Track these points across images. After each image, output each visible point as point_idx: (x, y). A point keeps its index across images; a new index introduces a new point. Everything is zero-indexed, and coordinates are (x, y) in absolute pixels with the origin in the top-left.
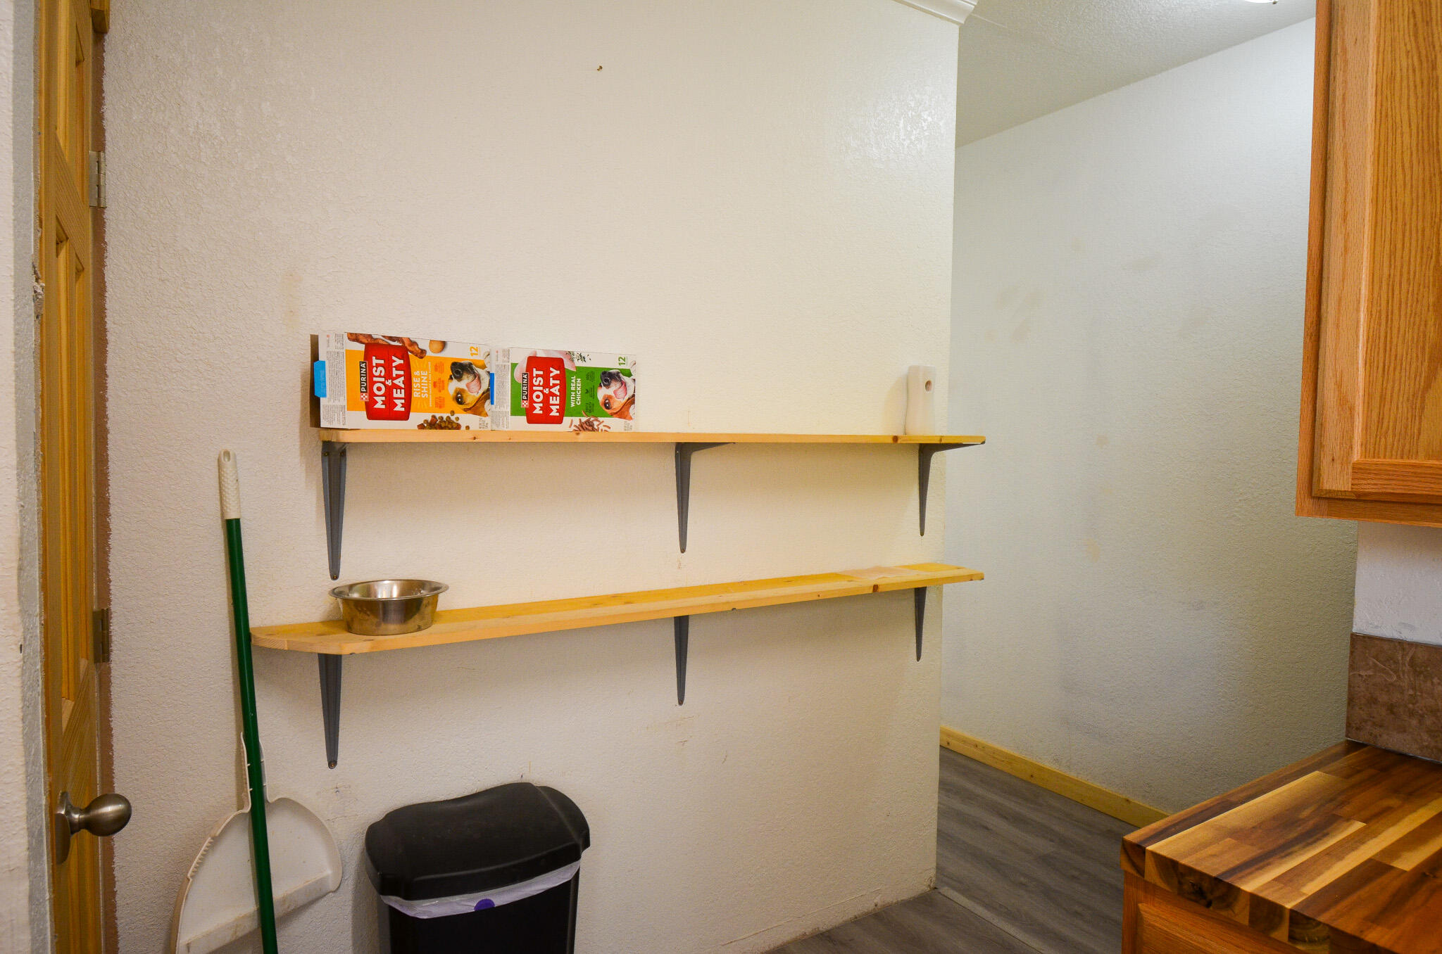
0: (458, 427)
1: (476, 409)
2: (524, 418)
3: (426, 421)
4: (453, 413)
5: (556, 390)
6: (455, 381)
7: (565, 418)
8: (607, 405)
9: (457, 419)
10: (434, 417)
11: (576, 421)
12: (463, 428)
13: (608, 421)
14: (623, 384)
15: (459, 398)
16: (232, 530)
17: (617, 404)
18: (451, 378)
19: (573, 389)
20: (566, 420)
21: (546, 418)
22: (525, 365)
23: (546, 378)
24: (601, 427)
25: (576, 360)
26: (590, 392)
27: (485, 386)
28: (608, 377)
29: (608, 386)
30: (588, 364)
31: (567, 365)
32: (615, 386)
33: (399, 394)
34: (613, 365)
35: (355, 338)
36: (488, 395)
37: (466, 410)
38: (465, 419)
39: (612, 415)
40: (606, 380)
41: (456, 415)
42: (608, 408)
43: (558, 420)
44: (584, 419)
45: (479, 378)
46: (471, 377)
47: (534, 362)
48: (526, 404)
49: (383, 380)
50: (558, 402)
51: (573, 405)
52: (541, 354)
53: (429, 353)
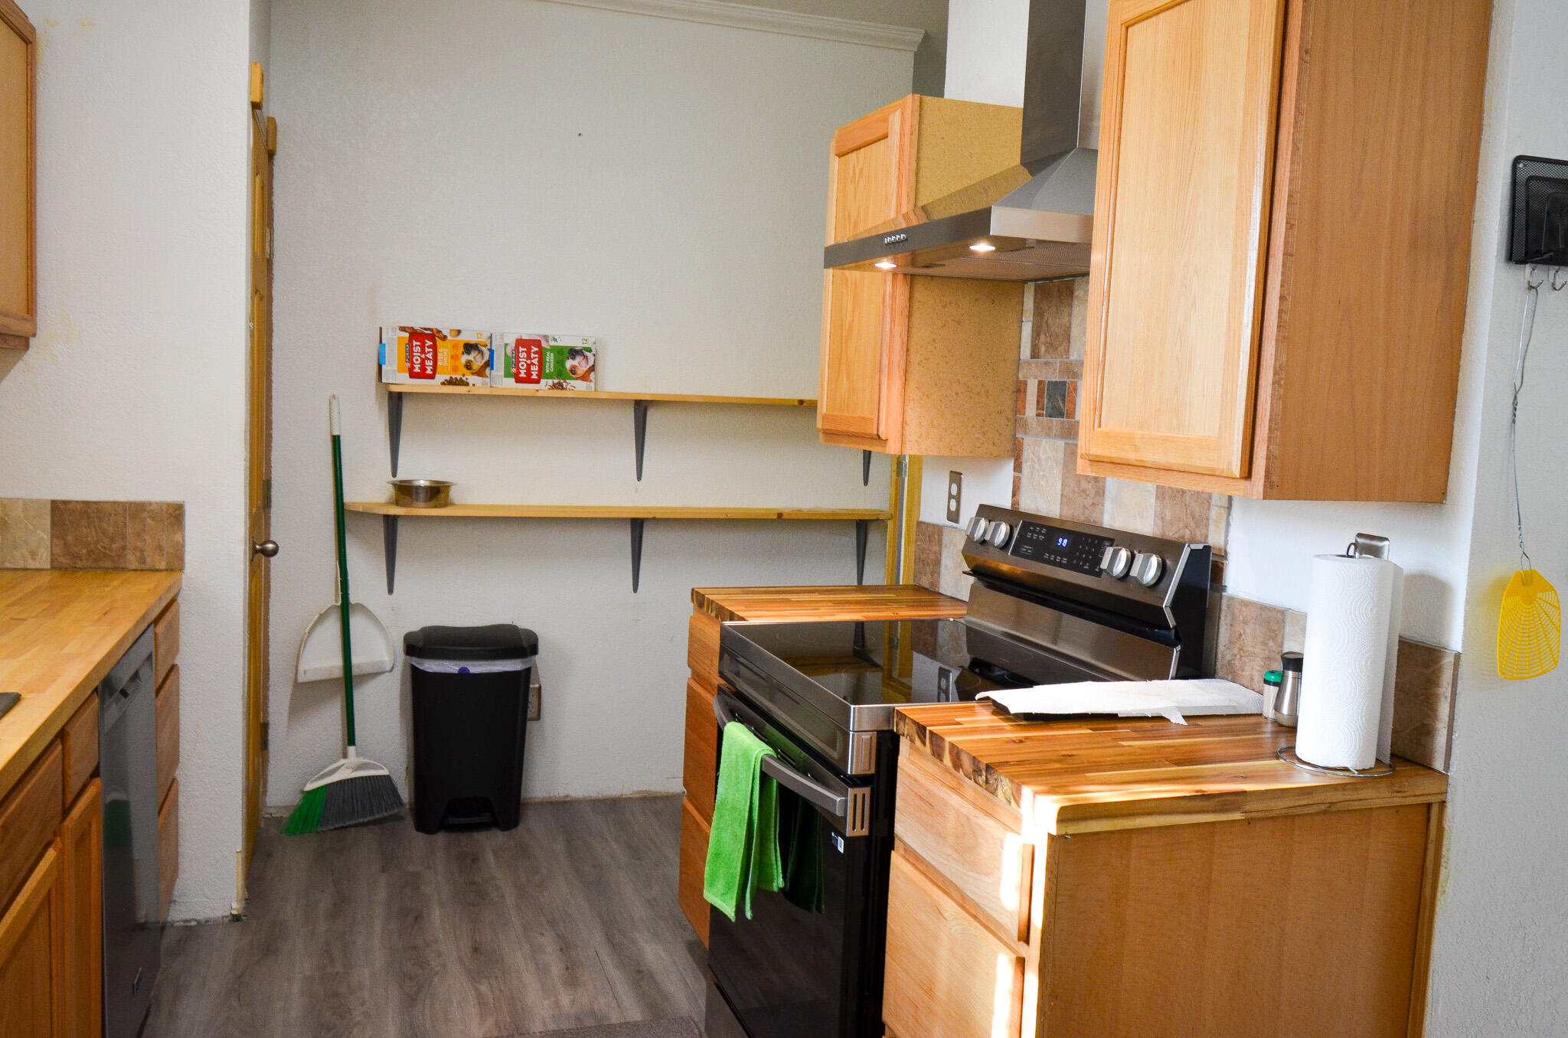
0: (467, 384)
1: (480, 373)
2: (513, 379)
3: (446, 380)
4: (464, 375)
5: (535, 361)
6: (466, 355)
7: (541, 380)
8: (573, 370)
9: (467, 379)
10: (451, 377)
11: (550, 382)
12: (471, 385)
13: (573, 383)
14: (586, 358)
15: (468, 366)
16: (336, 441)
17: (581, 370)
18: (463, 353)
19: (548, 360)
20: (543, 381)
21: (528, 380)
22: (514, 345)
23: (528, 353)
24: (568, 387)
25: (550, 341)
26: (560, 363)
27: (486, 357)
28: (574, 353)
29: (573, 359)
30: (560, 343)
31: (544, 344)
32: (579, 359)
33: (429, 363)
34: (577, 344)
35: (403, 329)
36: (489, 364)
37: (473, 374)
38: (472, 379)
39: (577, 379)
40: (572, 355)
41: (466, 377)
42: (573, 374)
43: (537, 382)
44: (556, 381)
45: (482, 353)
46: (476, 353)
47: (520, 342)
48: (514, 370)
49: (419, 354)
50: (537, 369)
51: (547, 371)
52: (525, 337)
53: (449, 338)
